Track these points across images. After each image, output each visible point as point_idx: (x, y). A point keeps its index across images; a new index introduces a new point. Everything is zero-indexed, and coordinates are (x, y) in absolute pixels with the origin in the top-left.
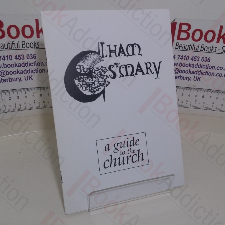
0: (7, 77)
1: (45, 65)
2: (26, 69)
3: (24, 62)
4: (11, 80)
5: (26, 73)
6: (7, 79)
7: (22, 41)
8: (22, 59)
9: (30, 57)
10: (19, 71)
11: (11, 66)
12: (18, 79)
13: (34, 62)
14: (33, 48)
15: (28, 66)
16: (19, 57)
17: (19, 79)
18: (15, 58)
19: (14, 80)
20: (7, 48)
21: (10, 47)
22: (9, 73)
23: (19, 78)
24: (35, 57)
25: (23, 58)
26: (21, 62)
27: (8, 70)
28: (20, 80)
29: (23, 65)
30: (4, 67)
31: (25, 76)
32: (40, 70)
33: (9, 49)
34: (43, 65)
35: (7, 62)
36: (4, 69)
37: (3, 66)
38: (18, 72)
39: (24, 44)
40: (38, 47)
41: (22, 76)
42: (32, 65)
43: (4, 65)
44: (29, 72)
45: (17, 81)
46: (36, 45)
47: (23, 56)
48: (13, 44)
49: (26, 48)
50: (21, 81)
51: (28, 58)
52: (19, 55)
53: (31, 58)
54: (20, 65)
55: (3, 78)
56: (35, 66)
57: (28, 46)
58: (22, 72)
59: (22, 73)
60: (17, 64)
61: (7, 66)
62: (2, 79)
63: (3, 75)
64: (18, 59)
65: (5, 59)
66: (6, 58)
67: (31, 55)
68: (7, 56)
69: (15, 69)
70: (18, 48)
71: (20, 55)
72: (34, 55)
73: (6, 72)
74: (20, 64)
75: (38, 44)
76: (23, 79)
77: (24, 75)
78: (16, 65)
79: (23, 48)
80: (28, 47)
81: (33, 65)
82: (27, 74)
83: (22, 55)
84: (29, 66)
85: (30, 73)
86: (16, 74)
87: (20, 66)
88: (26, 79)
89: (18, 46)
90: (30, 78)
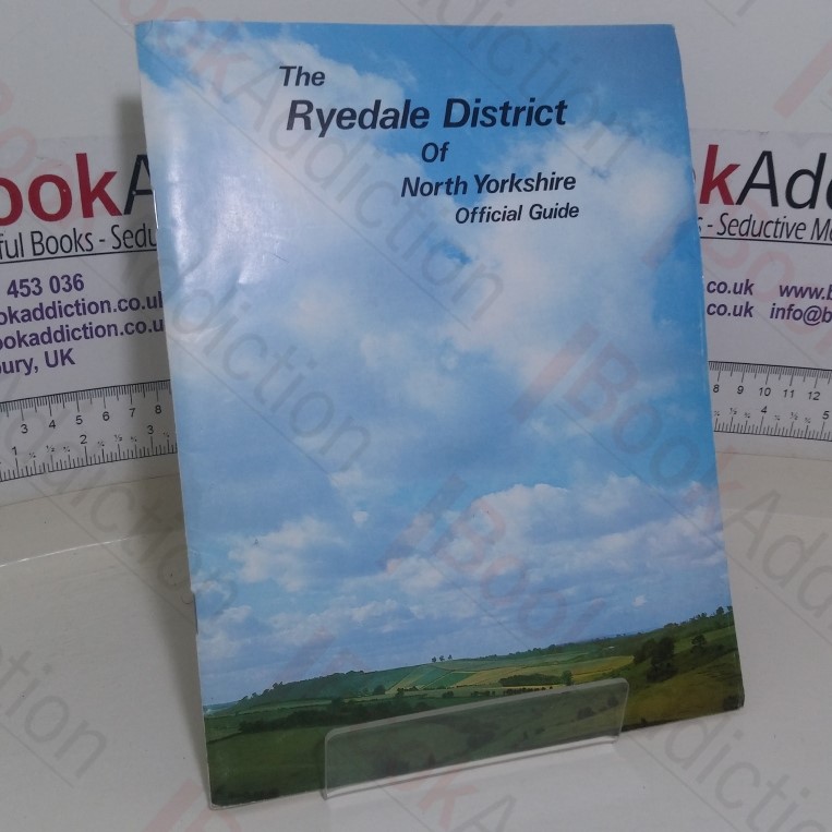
1: (115, 311)
2: (49, 328)
3: (41, 304)
5: (50, 341)
7: (32, 233)
8: (34, 292)
10: (25, 336)
12: (22, 364)
13: (77, 301)
14: (73, 252)
15: (55, 316)
16: (21, 287)
17: (26, 364)
18: (9, 293)
19: (8, 368)
23: (24, 361)
24: (79, 285)
25: (37, 290)
26: (31, 303)
28: (29, 368)
29: (38, 314)
31: (46, 353)
32: (98, 327)
34: (109, 311)
38: (21, 340)
39: (40, 243)
40: (89, 247)
41: (36, 353)
42: (69, 311)
44: (59, 336)
45: (18, 371)
46: (83, 241)
47: (36, 282)
49: (46, 254)
50: (33, 369)
51: (56, 289)
52: (22, 281)
53: (64, 289)
54: (29, 315)
56: (79, 314)
58: (36, 339)
59: (34, 342)
60: (16, 312)
64: (19, 295)
67: (66, 279)
69: (10, 329)
71: (27, 280)
72: (75, 277)
74: (28, 311)
75: (89, 237)
76: (39, 361)
77: (42, 348)
78: (13, 316)
79: (35, 254)
80: (53, 249)
81: (73, 314)
82: (55, 346)
83: (32, 281)
84: (61, 316)
85: (63, 340)
86: (13, 347)
87: (26, 318)
88: (52, 362)
89: (20, 250)
90: (65, 357)
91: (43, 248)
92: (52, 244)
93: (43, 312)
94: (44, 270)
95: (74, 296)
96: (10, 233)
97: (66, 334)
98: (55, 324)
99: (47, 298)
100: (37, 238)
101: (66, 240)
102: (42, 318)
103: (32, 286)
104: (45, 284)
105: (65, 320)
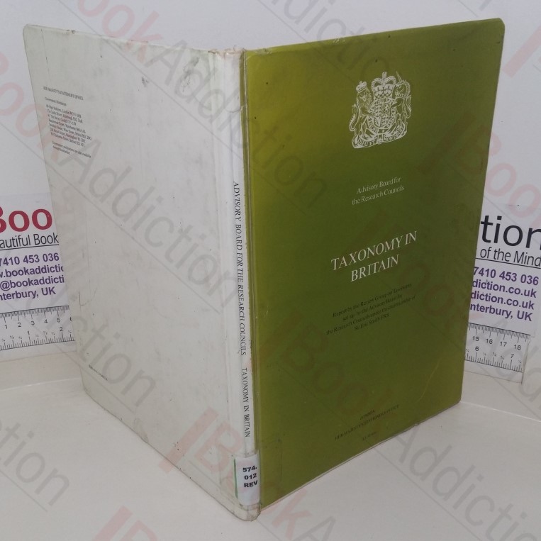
0: (12, 291)
2: (43, 277)
3: (39, 266)
4: (19, 295)
5: (44, 283)
6: (13, 294)
7: (34, 234)
9: (49, 257)
10: (32, 281)
11: (18, 273)
12: (31, 294)
15: (46, 272)
17: (33, 293)
19: (25, 295)
20: (11, 246)
21: (15, 245)
22: (16, 285)
24: (57, 258)
26: (35, 266)
27: (14, 279)
28: (34, 295)
29: (38, 271)
30: (7, 276)
31: (42, 289)
33: (13, 247)
35: (11, 268)
36: (8, 279)
37: (4, 274)
38: (30, 282)
41: (37, 289)
42: (52, 269)
43: (7, 272)
45: (29, 296)
48: (19, 239)
50: (36, 296)
51: (45, 260)
54: (33, 272)
55: (6, 293)
56: (57, 271)
57: (44, 241)
58: (37, 282)
60: (28, 269)
61: (12, 274)
62: (4, 295)
63: (6, 287)
64: (29, 262)
65: (7, 264)
66: (9, 262)
67: (50, 255)
68: (11, 259)
69: (25, 278)
70: (27, 245)
71: (32, 256)
72: (55, 254)
73: (11, 283)
74: (33, 269)
76: (39, 292)
77: (40, 286)
78: (26, 272)
82: (46, 286)
84: (48, 272)
85: (50, 283)
86: (27, 285)
89: (28, 243)
90: (51, 291)
91: (39, 241)
92: (43, 240)
93: (40, 270)
94: (40, 251)
95: (54, 263)
96: (24, 235)
97: (51, 280)
98: (46, 276)
99: (42, 264)
100: (36, 237)
101: (50, 238)
102: (40, 272)
103: (35, 258)
104: (41, 258)
105: (50, 274)
